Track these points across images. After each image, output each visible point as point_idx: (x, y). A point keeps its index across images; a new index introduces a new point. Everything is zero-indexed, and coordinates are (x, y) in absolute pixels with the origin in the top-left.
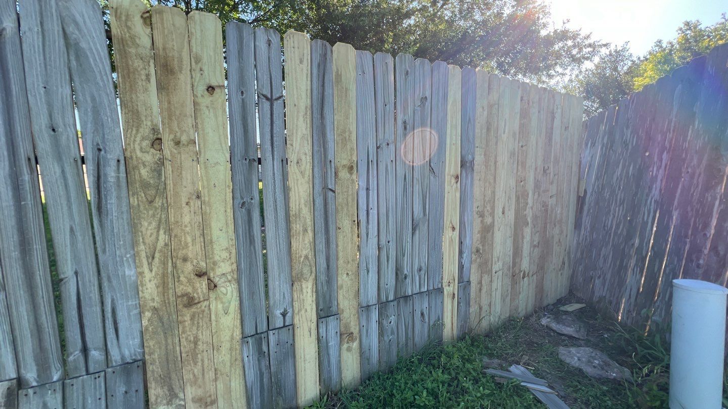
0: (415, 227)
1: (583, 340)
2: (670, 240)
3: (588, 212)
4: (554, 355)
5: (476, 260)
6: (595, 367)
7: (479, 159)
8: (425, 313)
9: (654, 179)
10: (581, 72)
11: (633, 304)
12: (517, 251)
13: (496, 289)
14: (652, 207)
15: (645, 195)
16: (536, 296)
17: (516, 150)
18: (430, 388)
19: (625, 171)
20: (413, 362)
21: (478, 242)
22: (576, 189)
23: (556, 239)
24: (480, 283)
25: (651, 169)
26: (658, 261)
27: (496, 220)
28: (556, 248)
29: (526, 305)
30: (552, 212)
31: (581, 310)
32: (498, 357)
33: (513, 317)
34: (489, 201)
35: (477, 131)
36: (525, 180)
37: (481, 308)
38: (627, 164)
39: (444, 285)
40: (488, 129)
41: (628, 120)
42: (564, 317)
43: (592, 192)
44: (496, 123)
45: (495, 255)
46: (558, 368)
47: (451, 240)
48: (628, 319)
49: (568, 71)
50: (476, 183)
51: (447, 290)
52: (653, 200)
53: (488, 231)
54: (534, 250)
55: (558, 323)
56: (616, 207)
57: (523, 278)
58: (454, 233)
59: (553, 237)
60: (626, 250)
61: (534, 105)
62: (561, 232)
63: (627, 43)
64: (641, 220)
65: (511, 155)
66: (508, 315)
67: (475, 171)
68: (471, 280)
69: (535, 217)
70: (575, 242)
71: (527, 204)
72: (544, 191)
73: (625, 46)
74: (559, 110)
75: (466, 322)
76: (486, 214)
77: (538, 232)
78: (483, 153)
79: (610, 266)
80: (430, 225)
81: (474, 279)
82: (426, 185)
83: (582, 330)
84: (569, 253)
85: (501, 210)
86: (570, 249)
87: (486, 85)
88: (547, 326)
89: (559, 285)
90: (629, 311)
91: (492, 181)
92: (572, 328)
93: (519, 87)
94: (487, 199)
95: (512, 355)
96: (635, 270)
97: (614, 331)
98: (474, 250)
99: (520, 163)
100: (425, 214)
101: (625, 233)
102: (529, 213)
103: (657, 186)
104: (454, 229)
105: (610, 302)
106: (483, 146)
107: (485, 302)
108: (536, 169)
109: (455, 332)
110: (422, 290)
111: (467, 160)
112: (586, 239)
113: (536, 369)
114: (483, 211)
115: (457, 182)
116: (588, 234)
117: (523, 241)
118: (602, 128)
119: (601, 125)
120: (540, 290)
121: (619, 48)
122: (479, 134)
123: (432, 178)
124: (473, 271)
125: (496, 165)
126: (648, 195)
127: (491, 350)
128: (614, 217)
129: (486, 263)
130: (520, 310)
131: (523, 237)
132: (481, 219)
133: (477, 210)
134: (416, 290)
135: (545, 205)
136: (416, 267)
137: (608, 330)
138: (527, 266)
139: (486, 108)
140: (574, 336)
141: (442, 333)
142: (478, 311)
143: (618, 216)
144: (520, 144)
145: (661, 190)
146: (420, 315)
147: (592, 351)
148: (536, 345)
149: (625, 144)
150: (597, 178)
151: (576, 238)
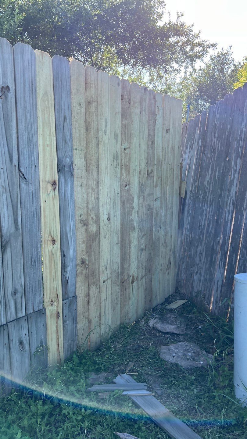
0: (5, 245)
1: (182, 335)
2: (242, 236)
3: (188, 214)
4: (156, 356)
5: (81, 273)
6: (188, 359)
7: (79, 162)
8: (24, 341)
9: (232, 182)
10: (194, 70)
11: (219, 295)
12: (125, 257)
13: (106, 299)
14: (231, 207)
15: (226, 197)
16: (146, 299)
17: (119, 153)
18: (26, 426)
19: (213, 175)
20: (11, 400)
21: (84, 253)
22: (178, 192)
23: (162, 240)
24: (88, 295)
25: (230, 173)
26: (234, 255)
27: (101, 227)
28: (162, 249)
29: (137, 309)
30: (157, 214)
31: (183, 306)
32: (105, 371)
33: (123, 324)
34: (93, 208)
35: (75, 131)
36: (129, 184)
37: (90, 322)
38: (214, 168)
39: (46, 304)
40: (87, 129)
41: (215, 126)
42: (169, 315)
43: (191, 193)
44: (96, 123)
45: (103, 264)
46: (159, 367)
47: (52, 254)
48: (216, 308)
49: (182, 68)
50: (77, 189)
51: (50, 310)
52: (231, 202)
53: (94, 240)
54: (141, 254)
55: (163, 322)
56: (208, 208)
57: (132, 283)
58: (55, 246)
59: (159, 239)
60: (215, 247)
61: (136, 105)
62: (166, 234)
63: (231, 47)
64: (224, 219)
65: (114, 158)
66: (118, 323)
67: (75, 177)
68: (77, 294)
69: (141, 221)
70: (179, 241)
71: (133, 208)
72: (149, 195)
73: (229, 50)
74: (161, 112)
75: (73, 340)
76: (91, 222)
77: (145, 235)
78: (83, 157)
79: (204, 262)
80: (25, 240)
81: (80, 292)
82: (15, 193)
83: (183, 325)
84: (174, 252)
85: (106, 217)
86: (175, 249)
87: (82, 79)
88: (153, 328)
89: (166, 284)
90: (217, 302)
91: (95, 187)
92: (174, 325)
93: (118, 85)
94: (90, 206)
95: (119, 365)
96: (220, 264)
97: (206, 322)
98: (79, 262)
99: (124, 167)
100: (17, 228)
101: (213, 231)
102: (135, 218)
103: (234, 188)
104: (54, 241)
105: (204, 296)
106: (83, 148)
107: (93, 314)
108: (140, 172)
109: (62, 354)
110: (20, 315)
111: (64, 164)
112: (187, 238)
113: (140, 374)
114: (87, 220)
115: (54, 190)
116: (188, 233)
117: (130, 246)
118: (198, 132)
119: (197, 129)
120: (149, 291)
121: (225, 51)
122: (78, 135)
123: (23, 185)
124: (79, 284)
125: (98, 169)
126: (228, 197)
127: (99, 365)
128: (206, 217)
129: (93, 273)
130: (130, 315)
131: (130, 242)
132: (85, 228)
133: (80, 218)
134: (12, 316)
135: (150, 208)
136: (9, 290)
137: (202, 322)
138: (136, 270)
139: (83, 105)
140: (175, 332)
141: (47, 359)
142: (87, 325)
143: (209, 217)
144: (123, 147)
145: (236, 192)
146: (18, 345)
147: (187, 344)
148: (141, 349)
149: (213, 149)
150: (194, 181)
151: (180, 238)
